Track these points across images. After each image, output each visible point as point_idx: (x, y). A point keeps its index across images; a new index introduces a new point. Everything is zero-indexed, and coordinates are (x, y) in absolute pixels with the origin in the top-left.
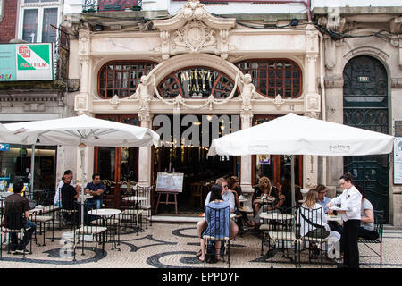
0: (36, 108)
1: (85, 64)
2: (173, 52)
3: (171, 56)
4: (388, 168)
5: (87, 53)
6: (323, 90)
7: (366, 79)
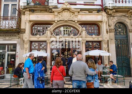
0: (8, 39)
1: (27, 23)
2: (59, 20)
3: (58, 21)
4: (130, 58)
5: (28, 20)
6: (108, 33)
7: (120, 30)
